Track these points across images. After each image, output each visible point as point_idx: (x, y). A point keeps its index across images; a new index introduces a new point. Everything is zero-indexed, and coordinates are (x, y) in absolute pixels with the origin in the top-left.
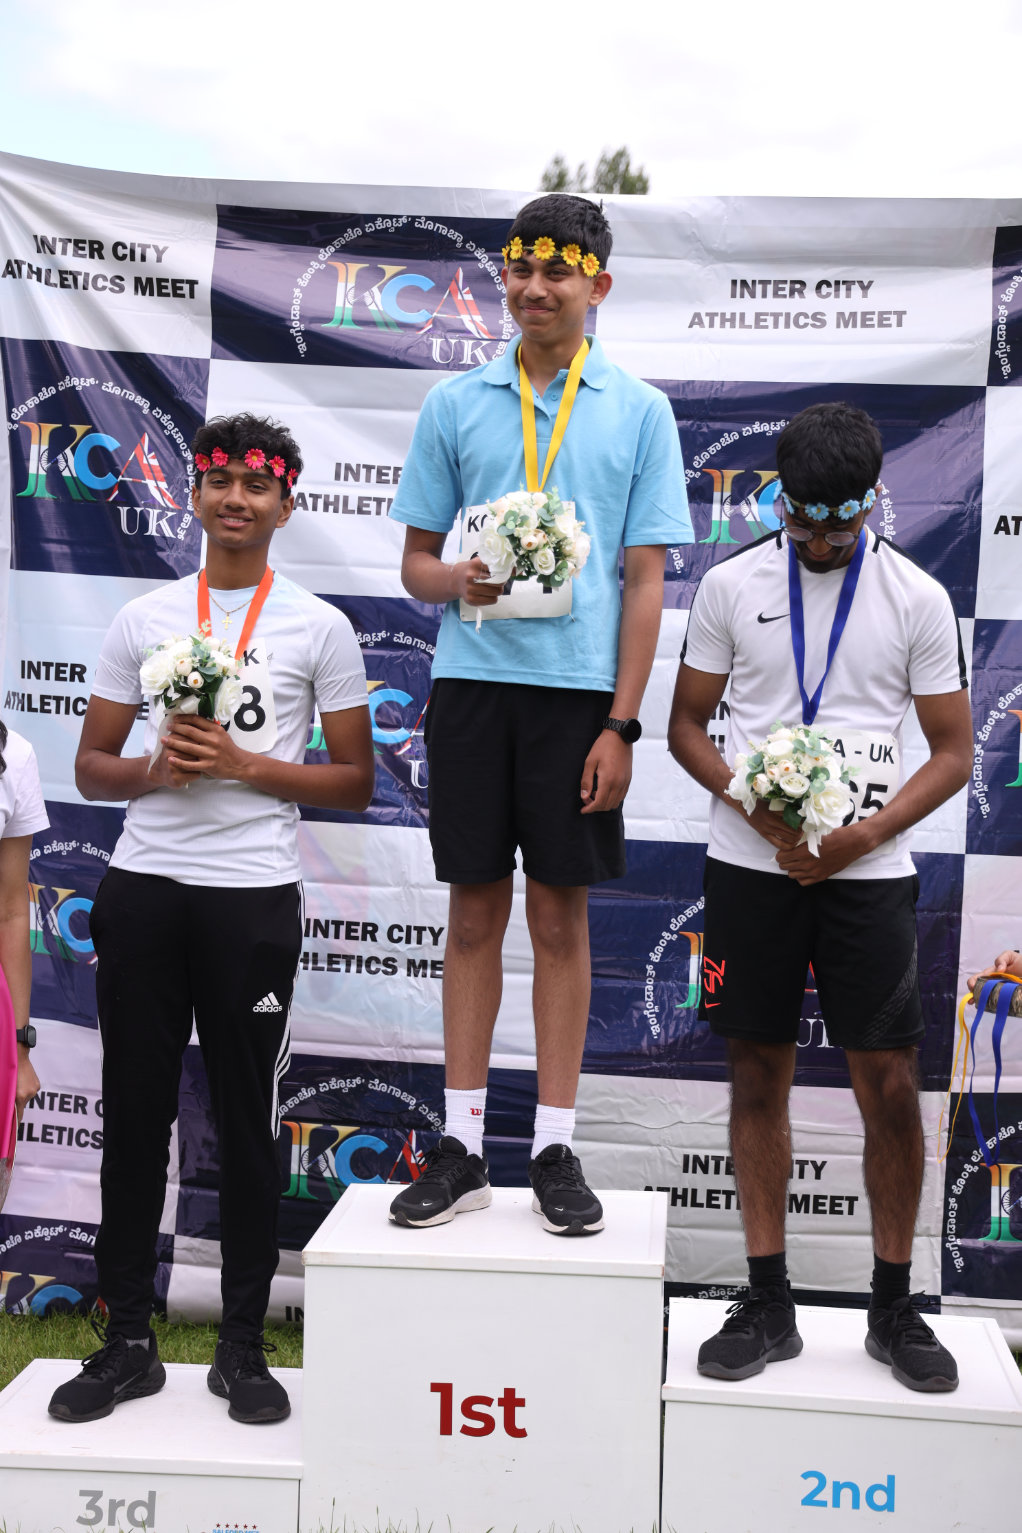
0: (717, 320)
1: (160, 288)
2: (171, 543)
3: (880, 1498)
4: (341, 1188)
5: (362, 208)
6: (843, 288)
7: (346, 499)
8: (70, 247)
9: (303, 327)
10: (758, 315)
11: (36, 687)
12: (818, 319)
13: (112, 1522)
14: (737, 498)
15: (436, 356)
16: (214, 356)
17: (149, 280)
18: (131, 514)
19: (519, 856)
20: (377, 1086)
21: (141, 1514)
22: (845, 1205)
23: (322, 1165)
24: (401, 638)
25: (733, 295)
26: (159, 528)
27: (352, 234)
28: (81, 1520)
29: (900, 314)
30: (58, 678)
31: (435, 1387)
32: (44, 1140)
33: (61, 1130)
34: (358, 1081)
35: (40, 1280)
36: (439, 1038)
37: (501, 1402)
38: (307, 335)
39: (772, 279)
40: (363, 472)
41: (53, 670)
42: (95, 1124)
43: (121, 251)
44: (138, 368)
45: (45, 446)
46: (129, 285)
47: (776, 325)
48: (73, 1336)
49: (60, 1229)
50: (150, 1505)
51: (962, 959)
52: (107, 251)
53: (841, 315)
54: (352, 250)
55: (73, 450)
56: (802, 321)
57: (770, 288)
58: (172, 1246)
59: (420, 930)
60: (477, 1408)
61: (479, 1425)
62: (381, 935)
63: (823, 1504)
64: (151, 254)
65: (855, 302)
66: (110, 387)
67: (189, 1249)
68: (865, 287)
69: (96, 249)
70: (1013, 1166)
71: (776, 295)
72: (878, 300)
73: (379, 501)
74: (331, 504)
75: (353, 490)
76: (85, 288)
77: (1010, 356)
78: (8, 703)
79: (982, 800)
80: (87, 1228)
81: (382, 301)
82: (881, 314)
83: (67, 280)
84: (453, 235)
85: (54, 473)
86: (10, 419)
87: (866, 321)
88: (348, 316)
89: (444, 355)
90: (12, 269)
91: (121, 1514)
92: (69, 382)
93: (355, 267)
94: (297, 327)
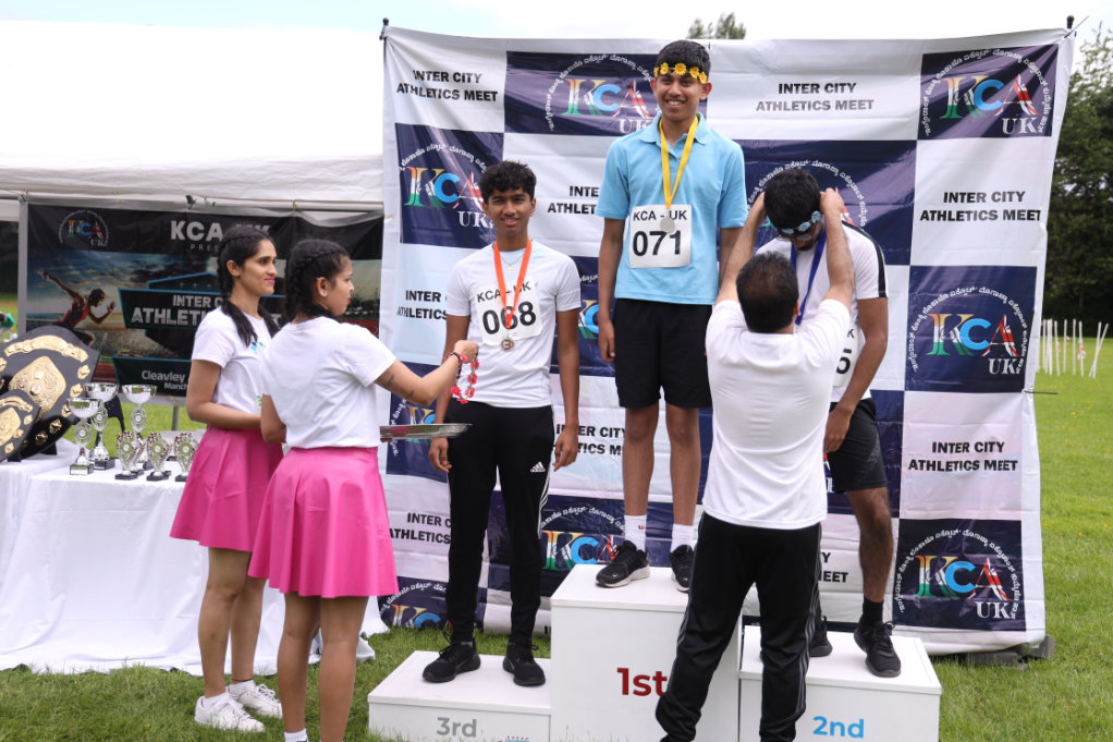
0: (772, 106)
1: (478, 96)
2: (486, 230)
3: (856, 731)
4: (573, 564)
5: (583, 52)
6: (840, 87)
7: (576, 206)
8: (431, 76)
9: (552, 115)
10: (793, 103)
11: (414, 305)
12: (826, 105)
13: (454, 734)
15: (622, 130)
16: (506, 130)
17: (472, 92)
18: (465, 216)
19: (662, 391)
21: (469, 730)
22: (841, 577)
23: (564, 553)
25: (780, 92)
26: (480, 223)
27: (577, 64)
28: (443, 734)
29: (870, 102)
30: (425, 299)
31: (620, 670)
32: (420, 539)
33: (428, 534)
34: (583, 509)
35: (419, 610)
36: (621, 486)
37: (654, 678)
38: (555, 119)
39: (801, 83)
40: (584, 191)
41: (423, 295)
42: (448, 531)
43: (457, 77)
45: (419, 180)
46: (462, 94)
47: (803, 107)
48: (435, 640)
49: (429, 585)
50: (474, 726)
51: (904, 446)
52: (450, 77)
53: (838, 102)
54: (576, 73)
55: (434, 182)
56: (817, 106)
57: (800, 88)
58: (486, 594)
60: (642, 681)
61: (643, 690)
62: (597, 433)
63: (825, 733)
64: (473, 78)
65: (846, 95)
66: (454, 149)
67: (495, 596)
68: (851, 87)
69: (445, 76)
70: (932, 557)
71: (803, 92)
72: (858, 94)
73: (593, 206)
75: (579, 201)
76: (440, 97)
77: (929, 124)
78: (399, 313)
79: (914, 362)
80: (442, 584)
81: (592, 100)
82: (860, 101)
83: (431, 93)
84: (632, 64)
85: (423, 194)
86: (400, 165)
87: (851, 104)
88: (576, 108)
89: (626, 128)
90: (402, 88)
91: (459, 729)
92: (433, 147)
93: (579, 81)
94: (549, 115)
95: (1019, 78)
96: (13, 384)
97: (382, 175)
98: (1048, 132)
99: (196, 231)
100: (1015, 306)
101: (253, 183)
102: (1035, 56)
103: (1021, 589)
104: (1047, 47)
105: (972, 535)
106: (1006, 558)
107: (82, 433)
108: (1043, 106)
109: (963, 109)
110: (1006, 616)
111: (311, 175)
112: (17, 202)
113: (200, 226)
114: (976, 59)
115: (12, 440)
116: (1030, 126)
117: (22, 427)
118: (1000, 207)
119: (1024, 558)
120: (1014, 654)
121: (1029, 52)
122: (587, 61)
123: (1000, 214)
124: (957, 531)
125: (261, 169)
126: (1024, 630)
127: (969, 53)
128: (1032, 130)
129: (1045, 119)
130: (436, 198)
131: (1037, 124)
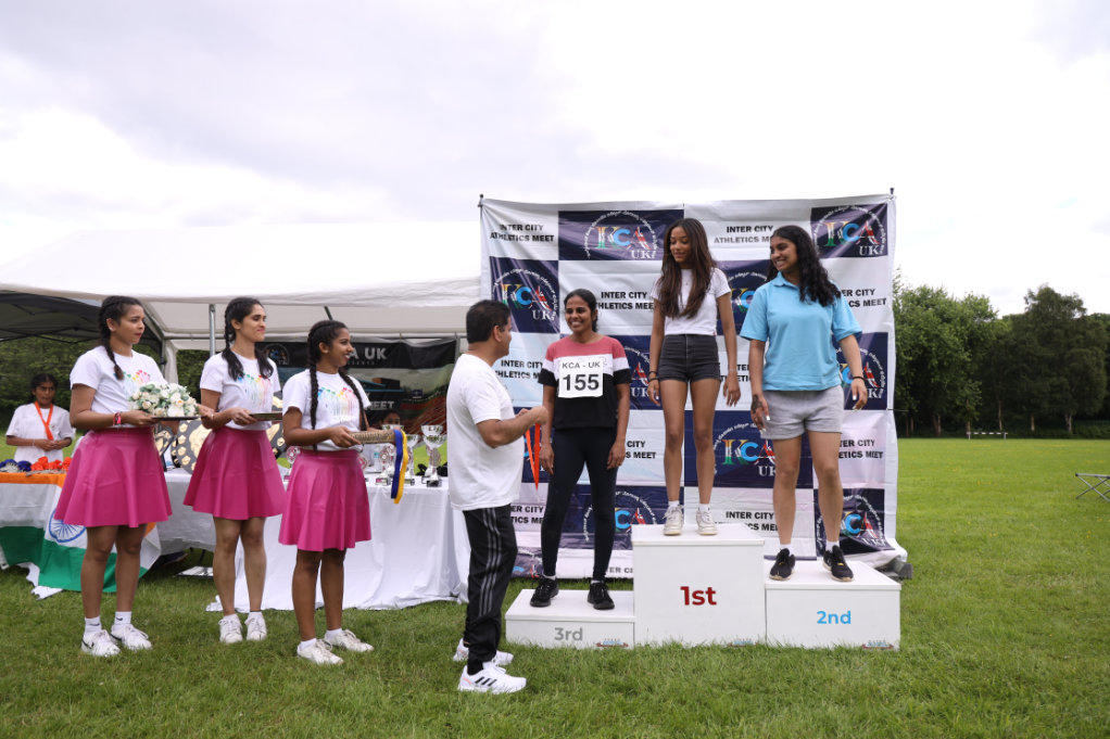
0: (722, 241)
1: (541, 238)
2: (550, 321)
3: (845, 619)
5: (606, 209)
7: (606, 304)
8: (512, 227)
9: (589, 249)
10: (736, 238)
11: (508, 369)
12: (756, 239)
13: (567, 639)
14: (734, 299)
15: (633, 256)
16: (560, 259)
17: (538, 236)
18: (537, 313)
21: (577, 636)
25: (729, 232)
26: (546, 317)
27: (603, 217)
28: (556, 638)
30: (515, 366)
31: (683, 588)
34: (619, 492)
37: (707, 592)
38: (590, 251)
39: (740, 226)
40: (610, 295)
41: (514, 363)
43: (528, 227)
44: (532, 264)
45: (506, 291)
46: (531, 238)
47: (743, 241)
50: (581, 633)
52: (524, 228)
53: (763, 237)
54: (602, 223)
55: (516, 292)
57: (740, 229)
60: (698, 595)
61: (699, 601)
63: (825, 622)
64: (538, 228)
66: (526, 272)
69: (520, 227)
71: (742, 232)
73: (617, 304)
75: (608, 301)
76: (517, 239)
77: (818, 249)
80: (524, 548)
81: (613, 238)
83: (511, 238)
84: (636, 216)
85: (509, 300)
86: (494, 281)
88: (603, 244)
89: (636, 255)
90: (494, 235)
91: (570, 636)
92: (514, 271)
93: (604, 228)
94: (587, 249)
95: (868, 223)
97: (480, 290)
98: (885, 253)
100: (874, 356)
101: (397, 298)
102: (875, 210)
104: (881, 205)
105: (861, 498)
106: (875, 512)
107: (292, 455)
108: (881, 240)
109: (837, 241)
111: (435, 291)
114: (840, 212)
116: (875, 250)
118: (861, 299)
120: (891, 572)
121: (871, 208)
122: (609, 215)
123: (861, 303)
128: (877, 253)
129: (883, 246)
130: (517, 302)
131: (878, 249)
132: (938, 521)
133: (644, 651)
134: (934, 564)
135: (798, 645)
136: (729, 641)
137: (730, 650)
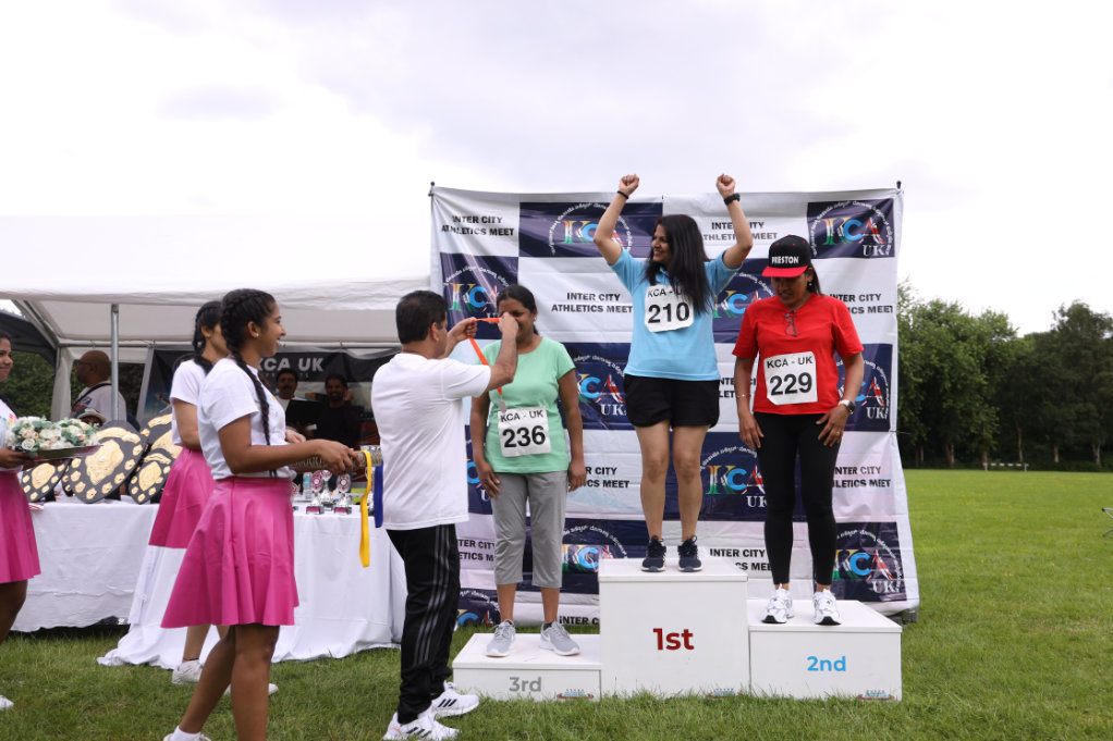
1: (499, 232)
3: (840, 666)
5: (575, 200)
7: (572, 306)
8: (466, 219)
9: (553, 244)
10: (723, 235)
13: (523, 690)
14: (719, 302)
16: (521, 255)
17: (495, 230)
20: (593, 528)
21: (535, 686)
23: (574, 559)
24: (596, 358)
25: (712, 229)
27: (570, 210)
28: (511, 689)
29: (774, 235)
31: (655, 630)
33: (466, 554)
34: (585, 527)
35: (461, 612)
37: (683, 635)
38: (555, 246)
40: (578, 296)
43: (485, 220)
44: (490, 262)
45: (457, 291)
46: (488, 232)
49: (468, 591)
50: (539, 682)
52: (480, 220)
55: (469, 293)
57: (725, 226)
59: (608, 469)
60: (673, 638)
61: (674, 645)
62: (593, 471)
63: (817, 669)
64: (496, 220)
65: (758, 230)
67: (520, 596)
68: (761, 225)
69: (475, 220)
70: (840, 550)
72: (766, 229)
73: (584, 307)
74: (568, 308)
75: (574, 303)
76: (472, 233)
77: (816, 248)
80: (478, 590)
81: (582, 233)
82: (768, 234)
83: (465, 231)
85: (462, 301)
86: (444, 281)
87: (762, 236)
88: (570, 239)
90: (445, 228)
91: (527, 686)
92: (467, 268)
93: (571, 222)
94: (551, 244)
95: (871, 220)
96: (154, 447)
98: (892, 254)
99: (270, 364)
100: (881, 371)
102: (881, 205)
103: (901, 569)
105: (866, 533)
106: (888, 550)
108: (887, 239)
109: (838, 239)
110: (893, 590)
111: (378, 292)
112: (146, 350)
113: (274, 361)
114: (840, 207)
115: (155, 485)
116: (880, 251)
117: (163, 475)
118: (866, 305)
119: (901, 548)
120: (899, 618)
122: (577, 207)
123: (866, 310)
124: (855, 531)
125: (340, 287)
126: (905, 600)
127: (837, 203)
128: (882, 253)
129: (889, 247)
130: (470, 304)
131: (884, 249)
132: (947, 559)
133: (612, 702)
134: (942, 606)
135: (787, 695)
136: (709, 690)
137: (710, 701)
